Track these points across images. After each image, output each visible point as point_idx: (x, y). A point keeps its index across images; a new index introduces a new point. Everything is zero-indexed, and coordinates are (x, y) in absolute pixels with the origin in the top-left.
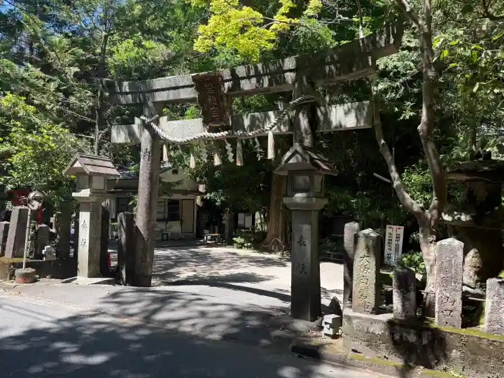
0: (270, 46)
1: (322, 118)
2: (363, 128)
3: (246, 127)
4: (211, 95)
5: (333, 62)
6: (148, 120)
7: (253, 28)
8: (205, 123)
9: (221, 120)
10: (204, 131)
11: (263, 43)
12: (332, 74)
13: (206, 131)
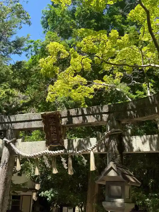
0: (91, 97)
1: (126, 144)
2: (156, 152)
3: (75, 148)
4: (53, 126)
5: (133, 109)
6: (8, 141)
7: (81, 86)
8: (47, 144)
9: (59, 142)
10: (46, 150)
11: (87, 95)
12: (132, 116)
13: (48, 149)
